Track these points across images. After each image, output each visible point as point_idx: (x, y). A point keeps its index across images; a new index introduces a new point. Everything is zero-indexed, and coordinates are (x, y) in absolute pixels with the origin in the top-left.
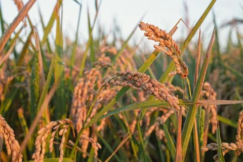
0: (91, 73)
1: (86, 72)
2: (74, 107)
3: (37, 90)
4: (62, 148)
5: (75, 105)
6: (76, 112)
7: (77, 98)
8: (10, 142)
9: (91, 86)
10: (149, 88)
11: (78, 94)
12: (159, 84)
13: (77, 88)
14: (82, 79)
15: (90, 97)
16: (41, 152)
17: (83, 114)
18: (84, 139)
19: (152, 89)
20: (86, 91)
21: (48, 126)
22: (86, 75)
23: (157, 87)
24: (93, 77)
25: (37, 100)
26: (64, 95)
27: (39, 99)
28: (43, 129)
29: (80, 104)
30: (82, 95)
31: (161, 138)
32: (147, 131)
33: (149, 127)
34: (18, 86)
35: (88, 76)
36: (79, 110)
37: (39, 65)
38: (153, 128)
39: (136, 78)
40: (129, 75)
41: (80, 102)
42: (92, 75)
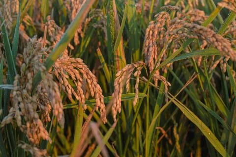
0: (161, 16)
1: (156, 16)
2: (146, 46)
3: (113, 34)
4: (137, 88)
5: (147, 45)
6: (148, 50)
7: (148, 38)
8: (93, 86)
9: (161, 27)
10: (213, 42)
11: (149, 35)
12: (222, 39)
13: (148, 30)
14: (153, 22)
15: (160, 37)
16: (119, 92)
17: (154, 53)
18: (155, 77)
19: (216, 44)
20: (156, 32)
21: (124, 69)
22: (156, 18)
23: (220, 42)
24: (162, 20)
25: (113, 41)
26: (137, 31)
27: (115, 40)
28: (120, 72)
29: (151, 44)
30: (153, 35)
31: (225, 71)
32: (213, 66)
33: (214, 61)
34: (95, 26)
35: (157, 19)
36: (151, 49)
37: (114, 11)
38: (217, 62)
39: (201, 32)
40: (195, 29)
41: (151, 42)
42: (162, 18)
